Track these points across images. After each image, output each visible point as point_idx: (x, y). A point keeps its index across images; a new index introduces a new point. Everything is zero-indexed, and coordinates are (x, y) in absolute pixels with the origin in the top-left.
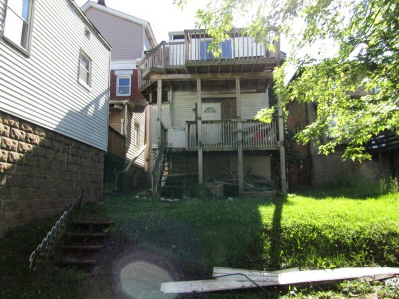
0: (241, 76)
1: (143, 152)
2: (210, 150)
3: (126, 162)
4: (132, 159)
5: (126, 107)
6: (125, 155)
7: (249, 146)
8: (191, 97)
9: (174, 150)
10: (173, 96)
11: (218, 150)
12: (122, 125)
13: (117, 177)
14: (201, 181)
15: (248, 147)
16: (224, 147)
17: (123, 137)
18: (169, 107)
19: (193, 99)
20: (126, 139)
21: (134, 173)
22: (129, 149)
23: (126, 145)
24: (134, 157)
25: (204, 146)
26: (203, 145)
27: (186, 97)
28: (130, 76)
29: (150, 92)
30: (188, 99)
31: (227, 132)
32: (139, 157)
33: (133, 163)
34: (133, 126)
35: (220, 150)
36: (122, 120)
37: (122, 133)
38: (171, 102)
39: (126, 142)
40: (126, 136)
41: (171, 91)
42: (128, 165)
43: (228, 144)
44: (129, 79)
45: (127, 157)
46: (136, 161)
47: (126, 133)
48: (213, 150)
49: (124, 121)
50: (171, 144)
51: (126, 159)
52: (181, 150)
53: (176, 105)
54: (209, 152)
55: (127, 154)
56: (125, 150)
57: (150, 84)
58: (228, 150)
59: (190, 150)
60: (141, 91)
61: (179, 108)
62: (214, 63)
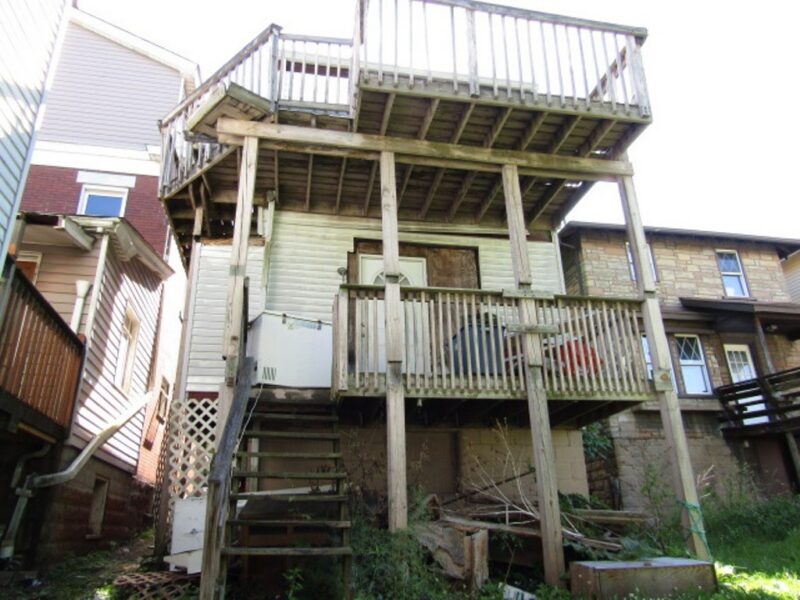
0: (523, 163)
1: (139, 416)
2: (431, 395)
3: (72, 441)
4: (97, 432)
5: (104, 243)
6: (73, 412)
7: (564, 385)
8: (334, 233)
9: (280, 395)
10: (276, 222)
11: (458, 395)
12: (79, 302)
13: (22, 504)
14: (399, 518)
15: (560, 389)
16: (480, 384)
17: (76, 343)
18: (262, 257)
19: (339, 239)
20: (88, 354)
21: (99, 484)
22: (93, 394)
23: (85, 375)
24: (106, 427)
25: (410, 381)
26: (405, 376)
27: (319, 232)
28: (127, 191)
29: (198, 202)
30: (324, 238)
31: (488, 333)
32: (123, 430)
33: (100, 448)
34: (117, 317)
35: (466, 395)
36: (82, 286)
37: (74, 327)
38: (268, 240)
39: (86, 365)
40: (89, 344)
41: (271, 206)
42: (79, 451)
43: (491, 375)
44: (120, 199)
45: (81, 421)
46: (111, 441)
47: (88, 333)
48: (440, 395)
49: (91, 288)
50: (271, 372)
51: (74, 430)
52: (308, 395)
53: (284, 253)
54: (426, 401)
55: (82, 411)
56: (75, 393)
57: (206, 166)
58: (492, 396)
59: (354, 394)
60: (167, 195)
61: (293, 261)
62: (456, 93)
